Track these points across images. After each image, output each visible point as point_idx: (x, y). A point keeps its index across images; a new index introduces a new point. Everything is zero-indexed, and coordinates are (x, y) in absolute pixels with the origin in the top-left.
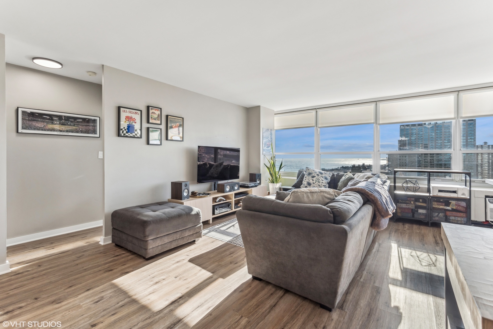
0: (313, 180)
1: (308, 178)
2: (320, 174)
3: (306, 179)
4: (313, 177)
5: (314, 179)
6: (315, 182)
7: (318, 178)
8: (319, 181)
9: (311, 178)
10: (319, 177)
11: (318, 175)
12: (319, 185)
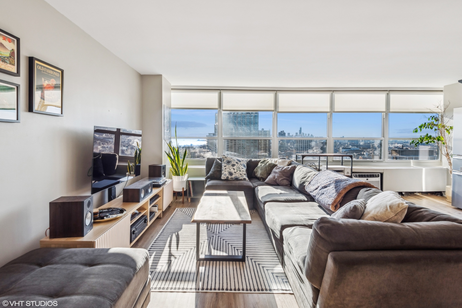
0: (234, 169)
1: (229, 167)
2: (238, 162)
3: (226, 169)
4: (233, 165)
5: (235, 167)
6: (237, 171)
7: (238, 166)
8: (240, 169)
9: (231, 167)
10: (239, 165)
11: (237, 163)
12: (241, 174)
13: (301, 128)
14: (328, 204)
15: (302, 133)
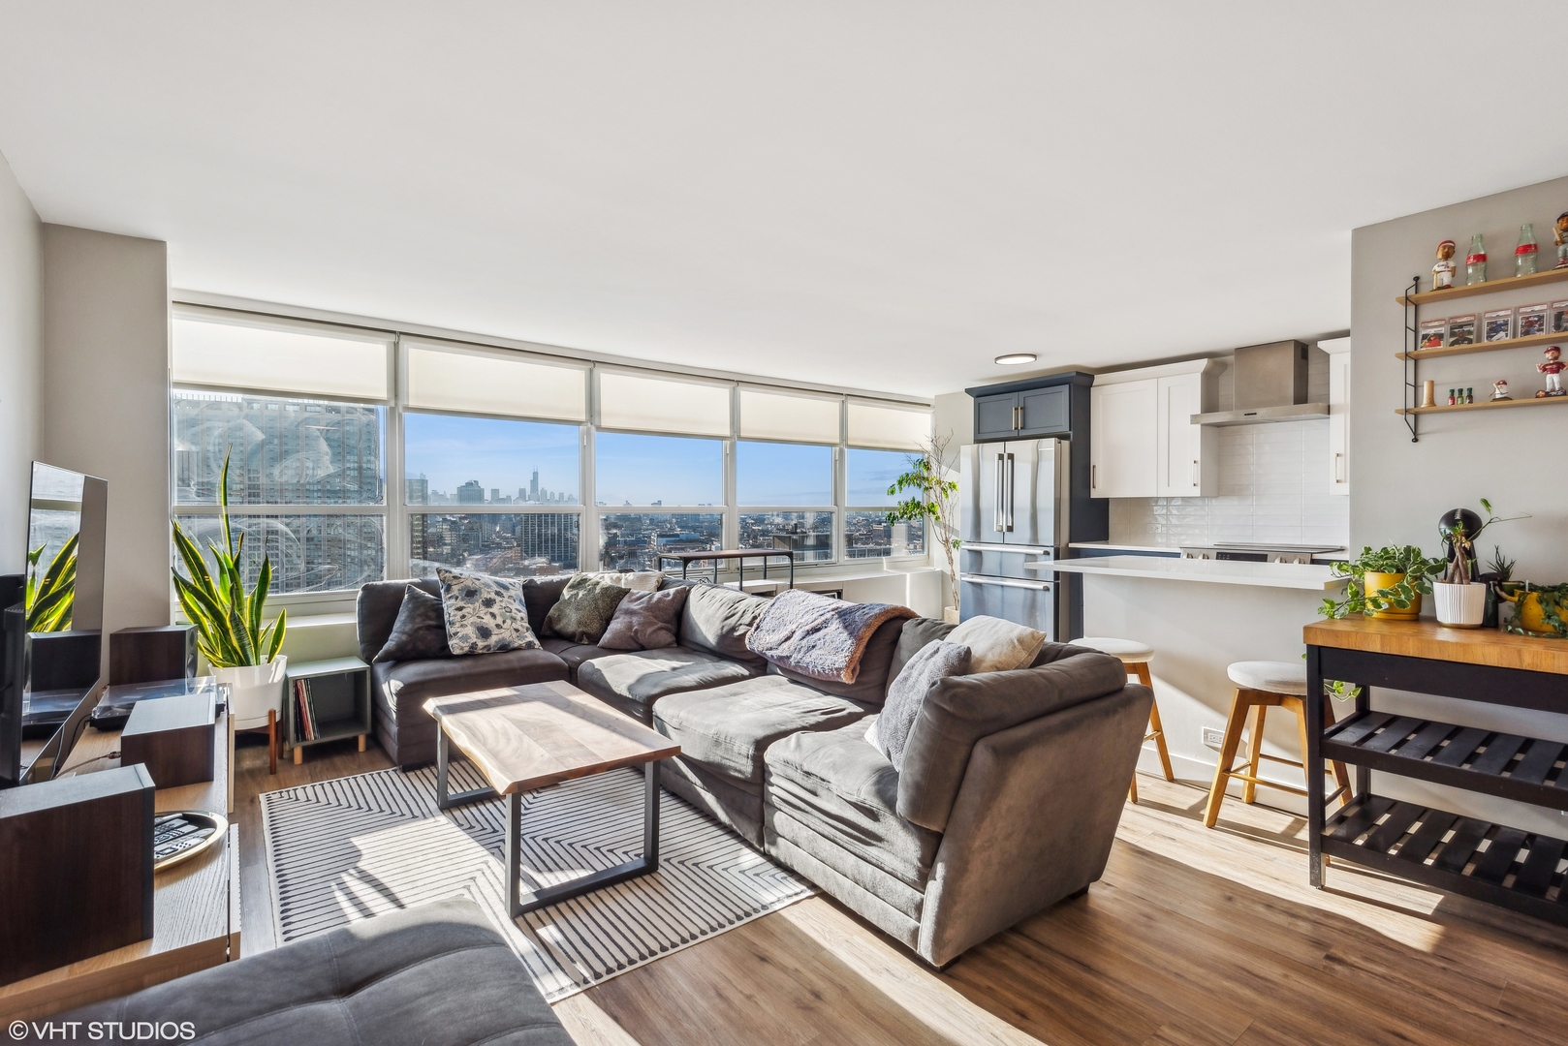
0: (493, 616)
1: (474, 609)
2: (502, 591)
3: (463, 617)
4: (489, 603)
5: (495, 609)
6: (504, 622)
7: (503, 605)
8: (514, 615)
9: (483, 610)
10: (506, 599)
11: (498, 593)
12: (517, 630)
13: (535, 474)
14: (836, 669)
15: (540, 489)
